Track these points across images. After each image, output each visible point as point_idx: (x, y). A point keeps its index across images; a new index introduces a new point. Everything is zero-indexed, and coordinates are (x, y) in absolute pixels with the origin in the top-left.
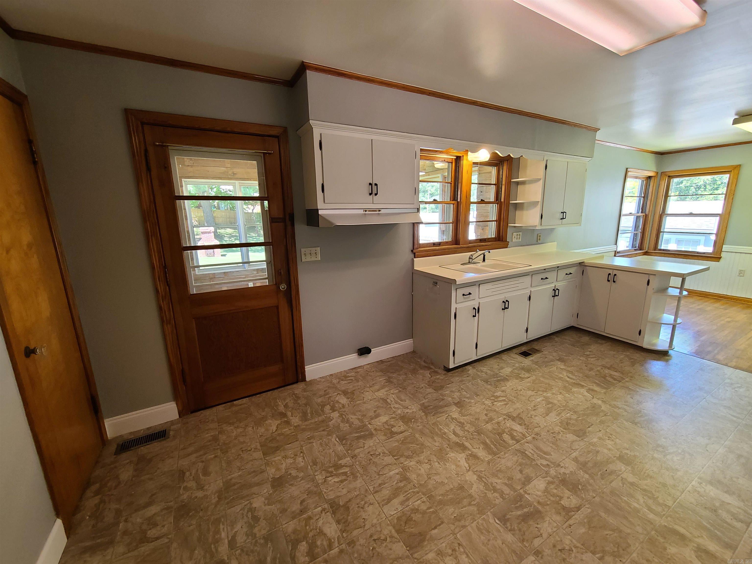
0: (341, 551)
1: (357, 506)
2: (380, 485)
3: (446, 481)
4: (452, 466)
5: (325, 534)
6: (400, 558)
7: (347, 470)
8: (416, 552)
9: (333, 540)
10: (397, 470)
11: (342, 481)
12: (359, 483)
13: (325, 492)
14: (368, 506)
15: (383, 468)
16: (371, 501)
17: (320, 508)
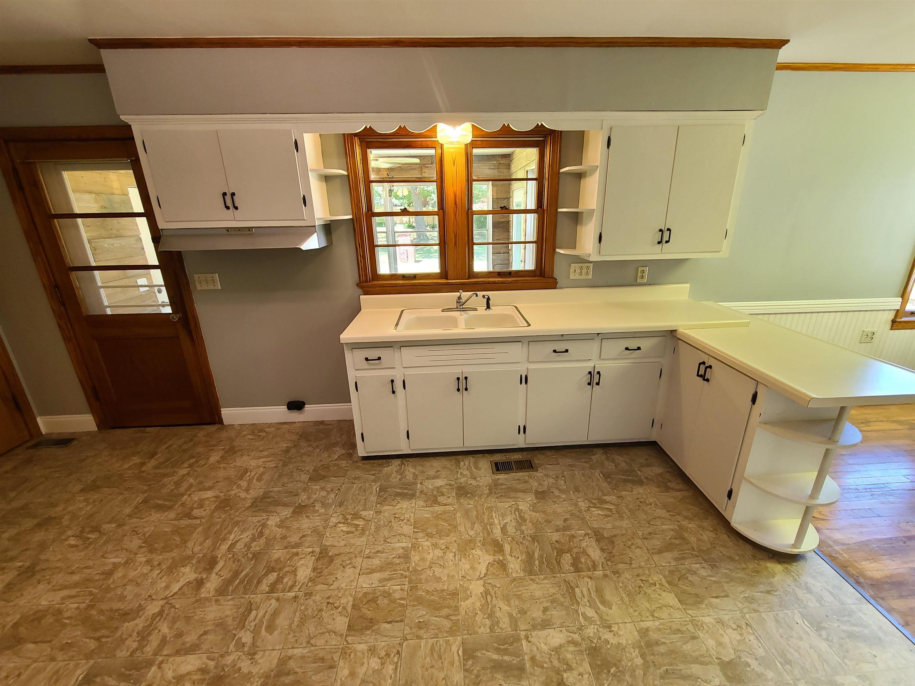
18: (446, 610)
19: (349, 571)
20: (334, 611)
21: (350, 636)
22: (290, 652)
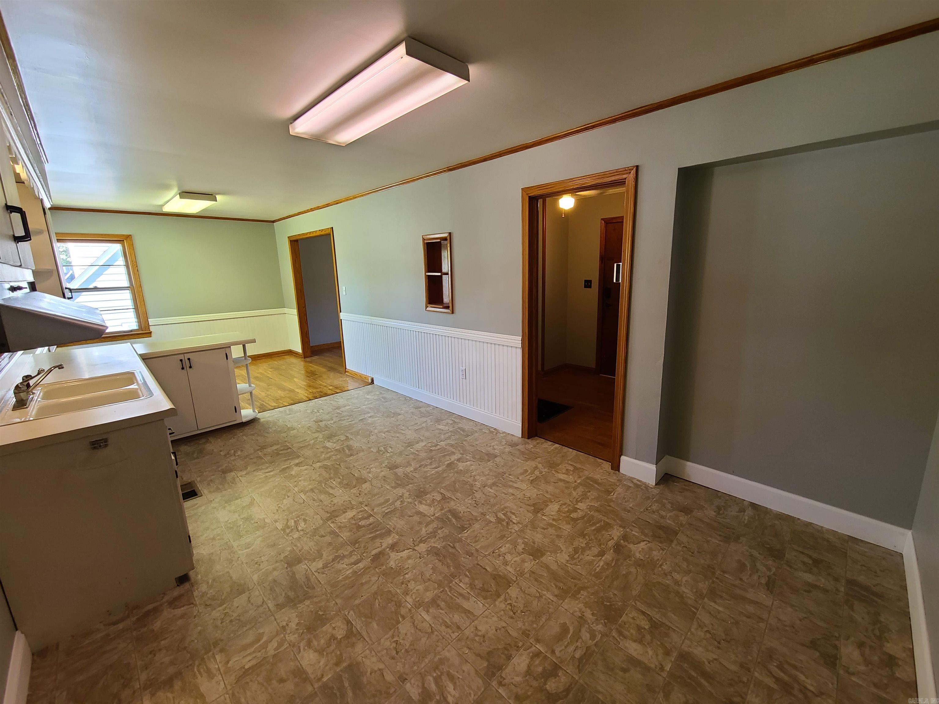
0: (538, 641)
1: (483, 644)
2: (447, 626)
3: (430, 566)
4: (409, 562)
5: (529, 667)
6: (521, 589)
7: (430, 679)
8: (512, 579)
9: (531, 654)
10: (421, 614)
11: (452, 678)
12: (450, 654)
13: (474, 696)
14: (480, 631)
15: (420, 630)
16: (473, 629)
17: (500, 691)
18: (450, 551)
19: (483, 629)
20: (514, 604)
21: (513, 580)
22: (555, 599)
